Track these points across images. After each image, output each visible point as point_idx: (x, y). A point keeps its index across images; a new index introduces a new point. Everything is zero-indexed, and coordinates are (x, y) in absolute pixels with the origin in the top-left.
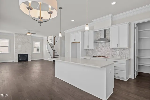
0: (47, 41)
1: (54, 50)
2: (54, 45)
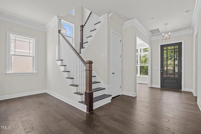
0: (59, 31)
1: (90, 63)
2: (80, 49)
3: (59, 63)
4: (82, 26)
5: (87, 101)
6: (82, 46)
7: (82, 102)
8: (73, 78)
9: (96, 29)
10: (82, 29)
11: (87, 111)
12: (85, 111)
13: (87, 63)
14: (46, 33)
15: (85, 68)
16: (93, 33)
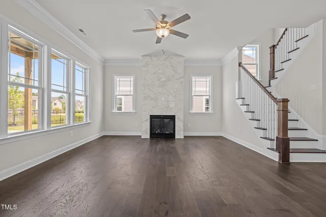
0: (240, 64)
1: (285, 101)
2: (270, 81)
3: (240, 102)
4: (274, 47)
5: (279, 148)
6: (272, 76)
7: (272, 149)
8: (260, 120)
9: (298, 48)
10: (272, 52)
11: (279, 160)
12: (277, 160)
13: (280, 102)
14: (221, 68)
15: (276, 107)
16: (292, 55)
